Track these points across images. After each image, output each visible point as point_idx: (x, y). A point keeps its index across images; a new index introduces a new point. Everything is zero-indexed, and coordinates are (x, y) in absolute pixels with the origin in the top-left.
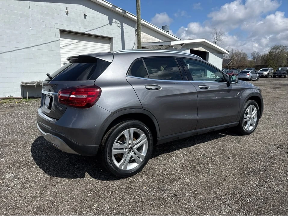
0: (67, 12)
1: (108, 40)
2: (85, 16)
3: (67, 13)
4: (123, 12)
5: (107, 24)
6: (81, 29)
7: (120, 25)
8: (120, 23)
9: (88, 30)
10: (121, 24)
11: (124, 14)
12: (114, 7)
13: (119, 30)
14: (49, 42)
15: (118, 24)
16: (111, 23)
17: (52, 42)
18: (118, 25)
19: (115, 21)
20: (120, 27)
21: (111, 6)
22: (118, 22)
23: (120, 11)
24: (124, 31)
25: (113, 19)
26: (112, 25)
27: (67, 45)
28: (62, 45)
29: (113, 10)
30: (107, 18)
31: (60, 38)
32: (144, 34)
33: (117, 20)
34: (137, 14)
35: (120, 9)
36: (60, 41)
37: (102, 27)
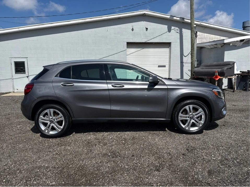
0: (133, 29)
1: (168, 45)
2: (147, 29)
3: (133, 30)
4: (181, 19)
5: (166, 32)
6: (143, 39)
7: (179, 31)
8: (179, 29)
9: (149, 39)
10: (180, 30)
11: (183, 21)
12: (171, 17)
13: (178, 35)
14: (118, 52)
15: (177, 30)
16: (169, 30)
17: (121, 52)
18: (177, 31)
20: (179, 33)
21: (169, 17)
22: (177, 28)
23: (178, 19)
24: (183, 35)
25: (172, 27)
26: (171, 32)
27: (133, 53)
28: (128, 53)
29: (171, 20)
30: (166, 27)
31: (127, 48)
32: (206, 34)
33: (176, 27)
34: (191, 19)
35: (178, 18)
36: (127, 51)
37: (161, 35)
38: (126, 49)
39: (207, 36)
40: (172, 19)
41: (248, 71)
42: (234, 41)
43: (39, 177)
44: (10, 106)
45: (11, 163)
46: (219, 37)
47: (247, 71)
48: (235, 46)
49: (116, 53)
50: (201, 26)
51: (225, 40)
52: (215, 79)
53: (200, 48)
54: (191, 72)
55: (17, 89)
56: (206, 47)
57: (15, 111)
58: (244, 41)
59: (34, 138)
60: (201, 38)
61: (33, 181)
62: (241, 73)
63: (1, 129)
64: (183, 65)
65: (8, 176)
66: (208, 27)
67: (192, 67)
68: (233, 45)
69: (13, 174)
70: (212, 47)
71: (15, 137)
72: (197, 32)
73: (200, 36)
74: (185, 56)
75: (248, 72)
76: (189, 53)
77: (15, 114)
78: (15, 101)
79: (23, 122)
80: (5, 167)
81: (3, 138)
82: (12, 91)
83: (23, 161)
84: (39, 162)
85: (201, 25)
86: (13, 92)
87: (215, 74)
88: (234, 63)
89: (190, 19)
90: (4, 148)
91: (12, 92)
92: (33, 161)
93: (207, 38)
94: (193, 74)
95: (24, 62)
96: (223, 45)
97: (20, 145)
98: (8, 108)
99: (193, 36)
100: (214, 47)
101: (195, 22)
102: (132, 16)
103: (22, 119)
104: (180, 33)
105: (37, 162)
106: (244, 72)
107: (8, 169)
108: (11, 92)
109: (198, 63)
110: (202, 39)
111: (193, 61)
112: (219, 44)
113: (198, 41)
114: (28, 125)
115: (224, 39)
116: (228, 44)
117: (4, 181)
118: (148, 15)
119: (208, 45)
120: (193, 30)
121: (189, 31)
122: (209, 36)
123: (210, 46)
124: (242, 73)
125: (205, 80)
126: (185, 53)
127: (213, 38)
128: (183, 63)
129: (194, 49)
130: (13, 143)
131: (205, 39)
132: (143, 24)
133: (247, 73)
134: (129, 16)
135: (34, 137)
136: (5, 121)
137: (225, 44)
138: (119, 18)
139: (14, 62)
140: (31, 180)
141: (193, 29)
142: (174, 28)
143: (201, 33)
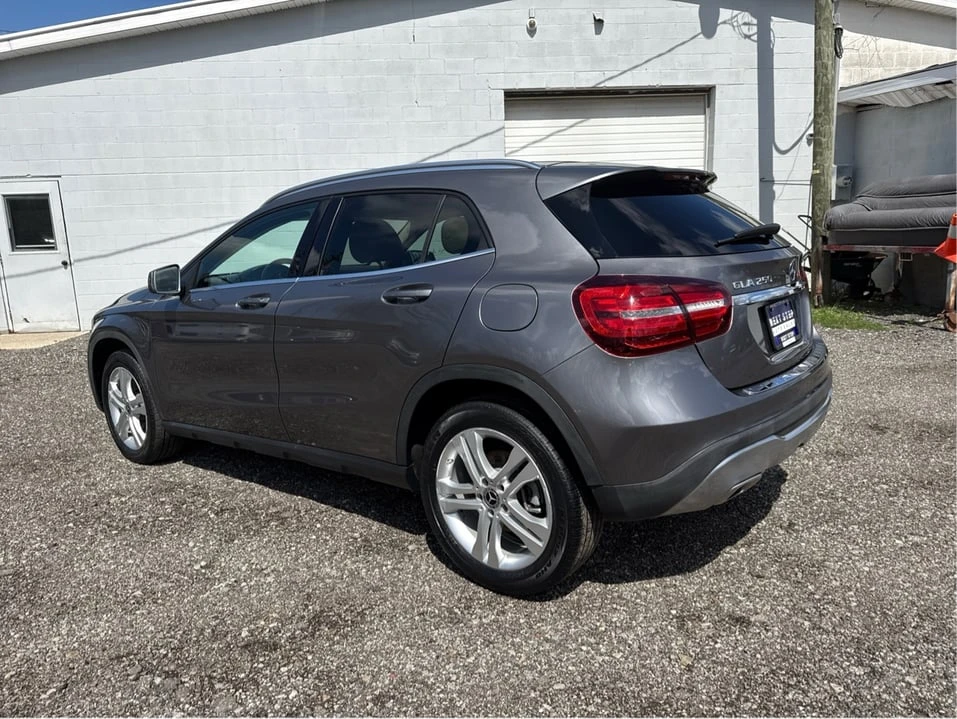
0: (532, 25)
1: (699, 98)
2: (599, 23)
3: (532, 30)
5: (694, 38)
6: (583, 75)
7: (755, 29)
8: (755, 21)
9: (609, 75)
10: (758, 25)
13: (751, 50)
14: (468, 139)
15: (745, 24)
16: (709, 28)
17: (481, 137)
18: (745, 29)
19: (729, 17)
20: (755, 37)
22: (747, 17)
24: (775, 51)
25: (722, 10)
26: (716, 36)
27: (537, 142)
30: (691, 11)
31: (506, 119)
32: (884, 43)
33: (742, 9)
36: (508, 132)
37: (669, 51)
38: (501, 124)
39: (887, 49)
49: (457, 147)
52: (948, 258)
53: (852, 111)
54: (813, 228)
55: (26, 320)
56: (887, 102)
60: (860, 63)
64: (774, 193)
67: (820, 201)
72: (839, 32)
73: (854, 52)
74: (783, 148)
76: (801, 138)
82: (2, 325)
86: (10, 332)
87: (948, 230)
91: (4, 332)
94: (824, 234)
95: (48, 195)
100: (932, 96)
104: (758, 41)
109: (842, 184)
110: (867, 65)
111: (822, 174)
113: (846, 76)
119: (901, 90)
120: (827, 14)
121: (808, 30)
122: (899, 49)
123: (908, 98)
125: (880, 261)
126: (783, 137)
127: (918, 61)
128: (772, 182)
129: (827, 110)
131: (881, 65)
139: (4, 196)
142: (732, 18)
143: (860, 35)
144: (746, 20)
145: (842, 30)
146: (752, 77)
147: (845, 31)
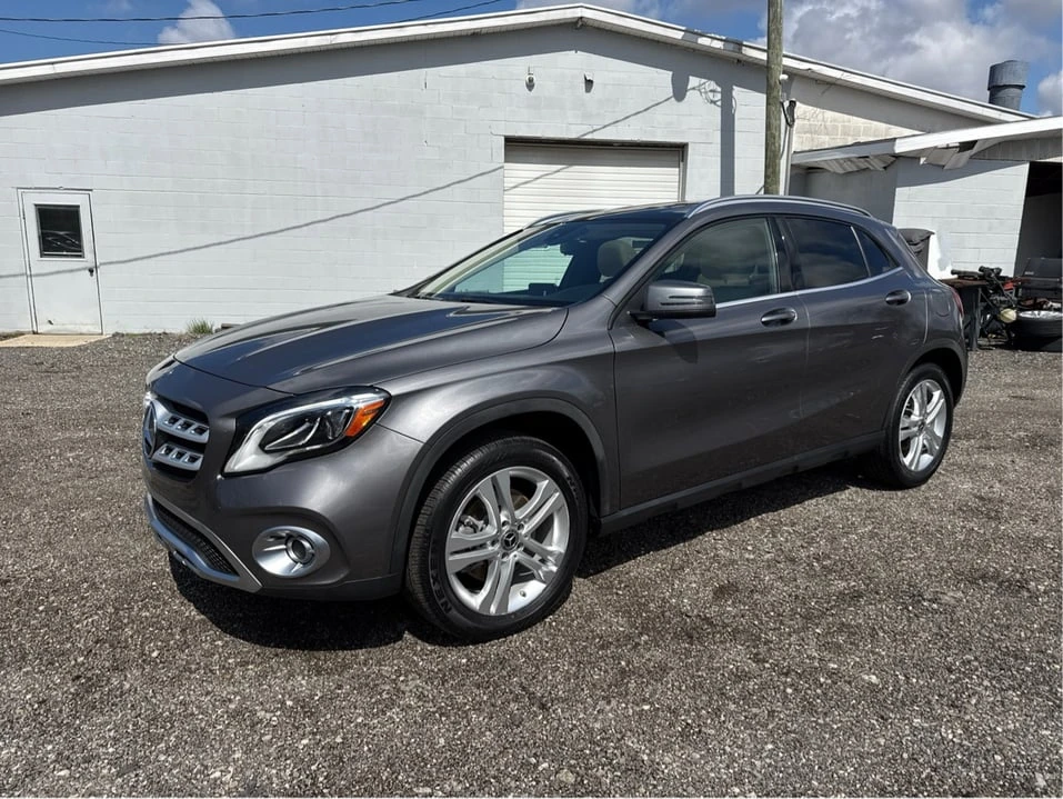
0: (531, 80)
1: (674, 153)
2: (589, 83)
3: (530, 85)
4: (731, 46)
5: (667, 100)
6: (572, 127)
7: (719, 96)
8: (719, 89)
9: (595, 127)
10: (722, 92)
11: (738, 56)
12: (690, 36)
13: (716, 114)
14: (469, 177)
15: (711, 91)
16: (680, 92)
17: (479, 176)
18: (711, 95)
19: (697, 84)
20: (719, 103)
21: (679, 35)
22: (712, 85)
23: (718, 45)
24: (736, 116)
25: (691, 78)
26: (686, 99)
27: (526, 183)
28: (508, 183)
29: (688, 48)
30: (667, 76)
31: (506, 161)
32: (829, 114)
33: (709, 79)
34: (769, 48)
35: (716, 41)
36: (506, 172)
37: (646, 110)
38: (500, 165)
39: (835, 120)
40: (693, 45)
41: (981, 269)
42: (936, 148)
43: (158, 600)
44: (28, 384)
45: (57, 564)
46: (883, 126)
47: (977, 270)
48: (939, 166)
49: (459, 182)
50: (812, 79)
51: (897, 141)
53: (803, 172)
55: (50, 322)
56: (826, 166)
57: (51, 402)
58: (976, 149)
59: (133, 493)
60: (811, 131)
61: (140, 610)
62: (956, 276)
63: (5, 463)
65: (52, 598)
66: (839, 82)
68: (929, 164)
69: (67, 591)
70: (850, 167)
71: (63, 488)
72: (793, 104)
73: (806, 122)
75: (980, 276)
77: (53, 415)
78: (44, 367)
79: (84, 440)
80: (39, 573)
81: (17, 489)
82: (26, 326)
83: (100, 559)
84: (156, 561)
85: (813, 76)
86: (34, 333)
88: (928, 237)
89: (766, 48)
90: (24, 521)
91: (29, 333)
92: (135, 558)
93: (835, 128)
95: (78, 206)
96: (892, 163)
97: (82, 511)
98: (19, 393)
99: (773, 121)
100: (857, 166)
101: (784, 59)
102: (530, 26)
103: (80, 430)
104: (722, 107)
105: (147, 560)
106: (965, 272)
107: (49, 577)
108: (22, 334)
110: (816, 132)
112: (876, 156)
113: (797, 142)
114: (107, 452)
115: (895, 139)
116: (911, 158)
117: (41, 608)
118: (596, 25)
119: (835, 159)
120: (776, 93)
121: (760, 99)
122: (843, 121)
123: (841, 165)
124: (959, 278)
129: (775, 176)
130: (56, 507)
131: (827, 134)
132: (572, 63)
133: (976, 279)
134: (516, 28)
135: (134, 488)
136: (16, 436)
137: (897, 157)
138: (475, 36)
139: (37, 205)
140: (132, 608)
141: (776, 90)
142: (700, 85)
143: (811, 108)
144: (711, 88)
145: (795, 102)
146: (717, 137)
147: (798, 103)
